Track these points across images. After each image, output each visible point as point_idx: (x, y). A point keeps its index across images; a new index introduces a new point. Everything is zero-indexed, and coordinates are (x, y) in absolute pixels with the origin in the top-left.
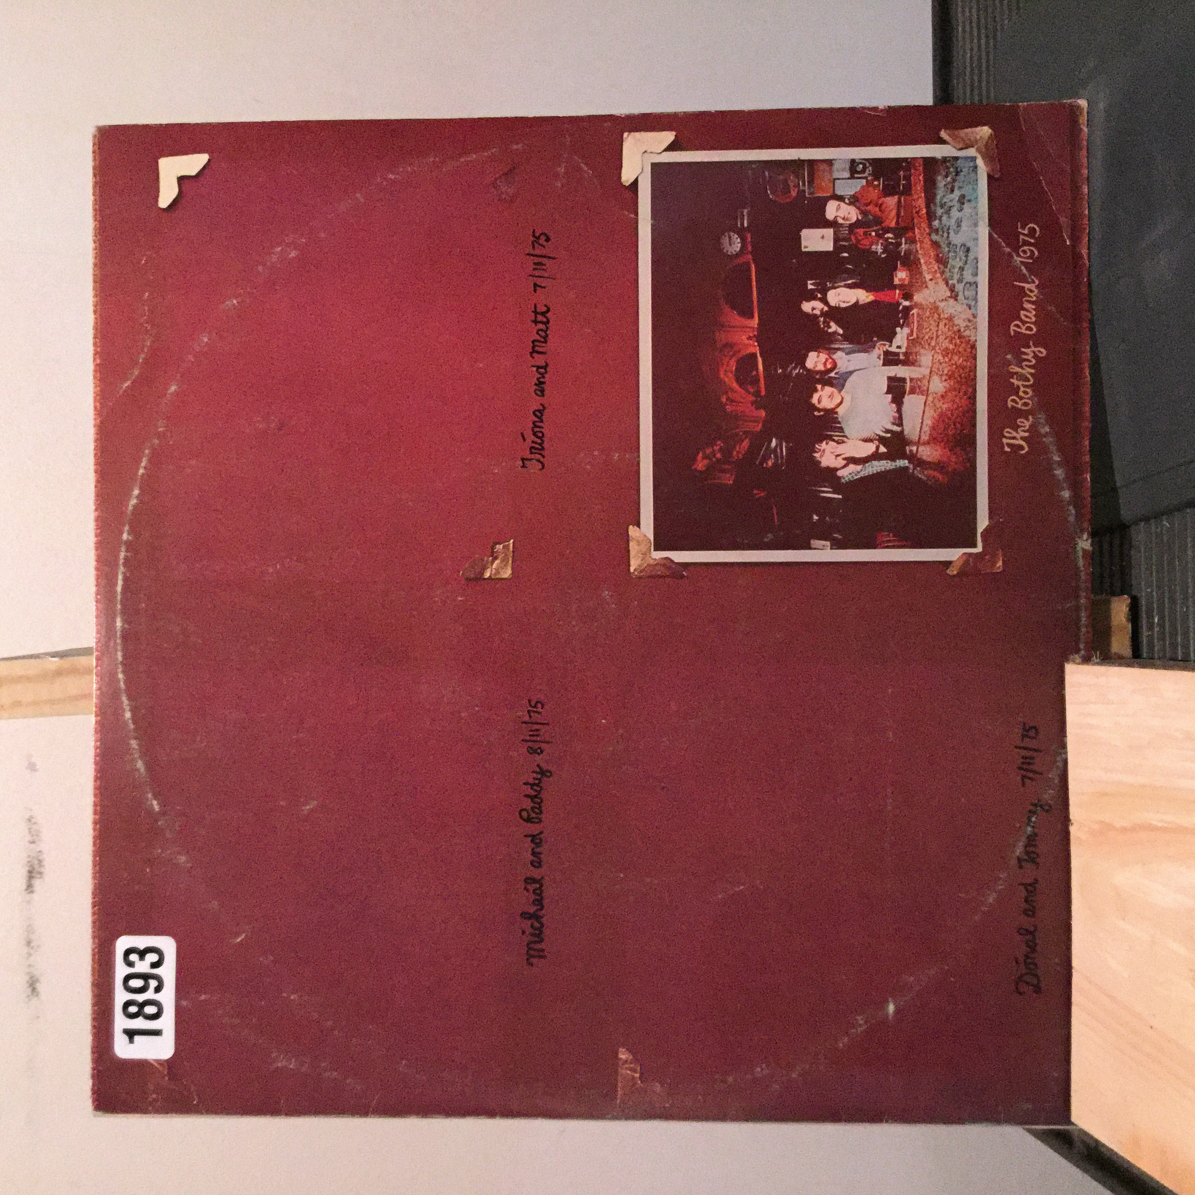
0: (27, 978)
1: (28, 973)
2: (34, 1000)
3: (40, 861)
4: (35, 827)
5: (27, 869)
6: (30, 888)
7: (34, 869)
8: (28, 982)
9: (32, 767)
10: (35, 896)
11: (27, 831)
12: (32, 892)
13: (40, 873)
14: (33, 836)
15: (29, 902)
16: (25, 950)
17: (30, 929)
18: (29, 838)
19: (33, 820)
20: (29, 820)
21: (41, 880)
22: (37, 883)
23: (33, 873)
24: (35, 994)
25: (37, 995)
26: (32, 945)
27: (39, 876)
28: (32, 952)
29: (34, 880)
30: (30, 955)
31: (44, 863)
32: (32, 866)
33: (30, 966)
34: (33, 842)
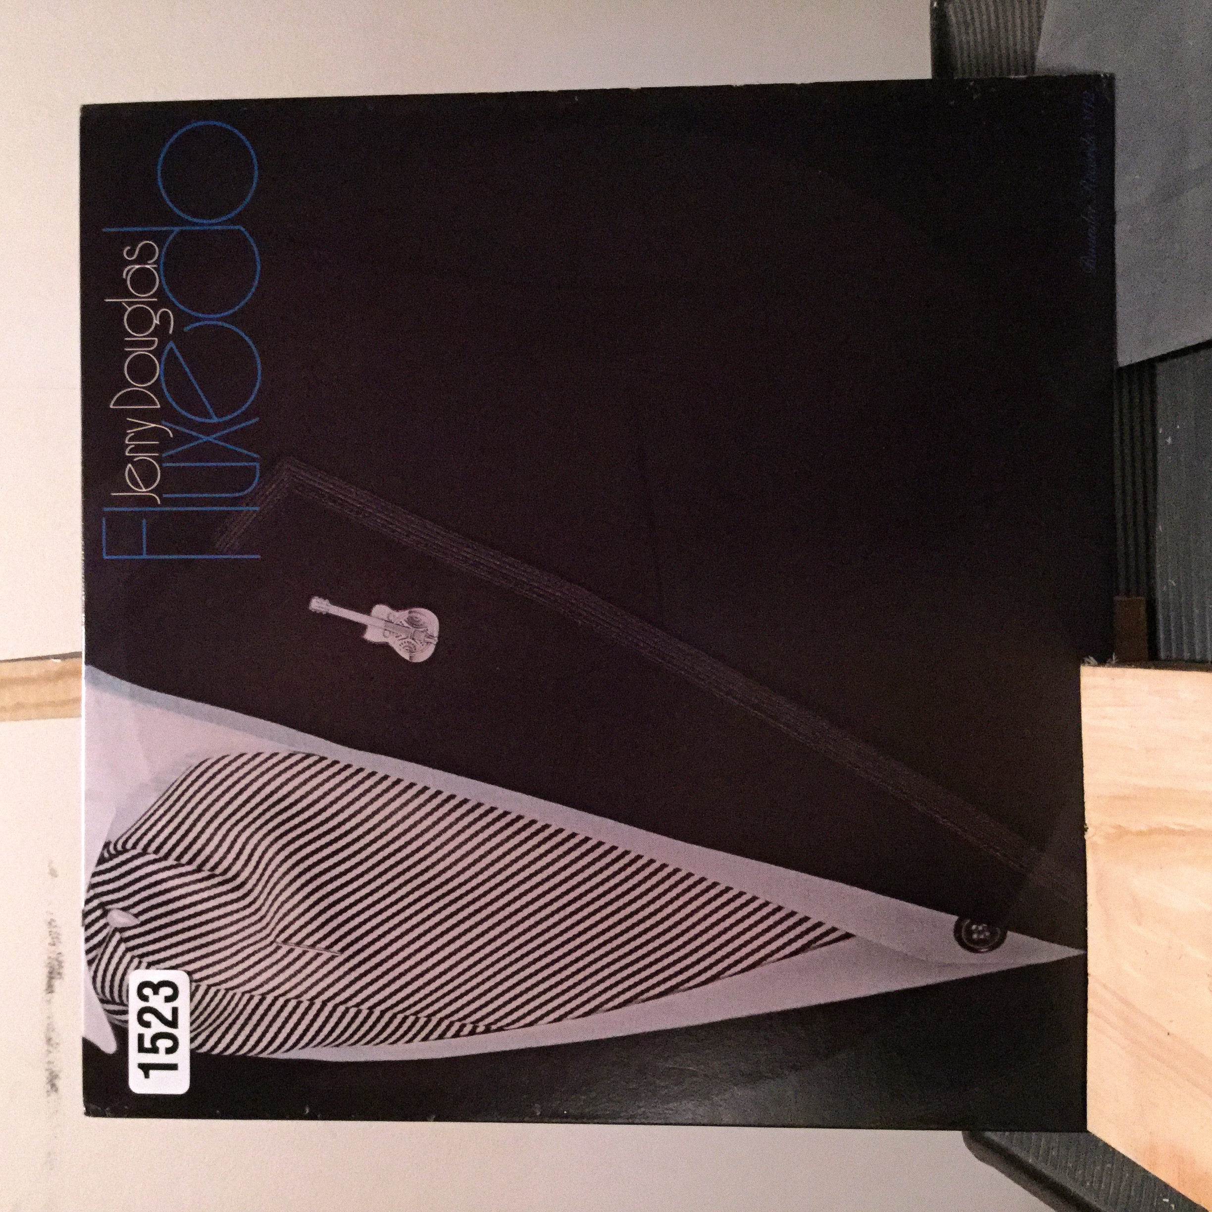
0: (47, 1074)
1: (47, 1070)
2: (53, 1096)
3: (60, 964)
4: (54, 930)
5: (46, 971)
6: (50, 989)
7: (54, 969)
8: (47, 1078)
9: (53, 873)
10: (55, 996)
11: (48, 933)
12: (52, 992)
13: (59, 974)
14: (53, 938)
15: (49, 1001)
16: (46, 1047)
17: (50, 1028)
18: (49, 940)
19: (53, 924)
20: (50, 923)
21: (61, 980)
22: (57, 983)
23: (54, 973)
24: (54, 1089)
25: (56, 1091)
26: (52, 1042)
27: (59, 976)
28: (51, 1049)
29: (53, 980)
30: (50, 1052)
31: (63, 964)
32: (51, 967)
33: (49, 1063)
34: (54, 945)
